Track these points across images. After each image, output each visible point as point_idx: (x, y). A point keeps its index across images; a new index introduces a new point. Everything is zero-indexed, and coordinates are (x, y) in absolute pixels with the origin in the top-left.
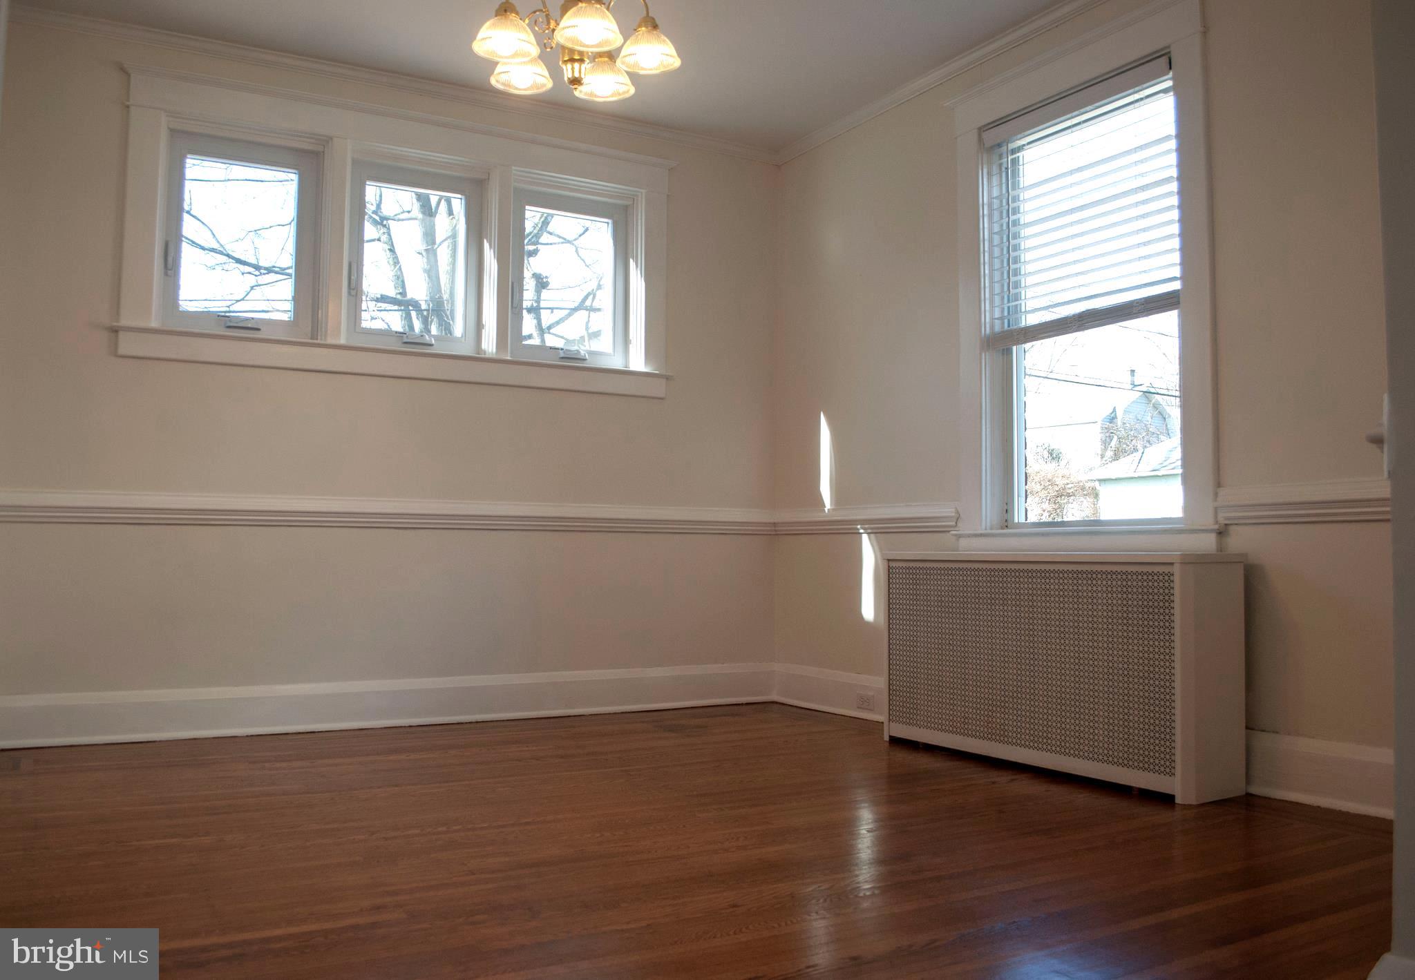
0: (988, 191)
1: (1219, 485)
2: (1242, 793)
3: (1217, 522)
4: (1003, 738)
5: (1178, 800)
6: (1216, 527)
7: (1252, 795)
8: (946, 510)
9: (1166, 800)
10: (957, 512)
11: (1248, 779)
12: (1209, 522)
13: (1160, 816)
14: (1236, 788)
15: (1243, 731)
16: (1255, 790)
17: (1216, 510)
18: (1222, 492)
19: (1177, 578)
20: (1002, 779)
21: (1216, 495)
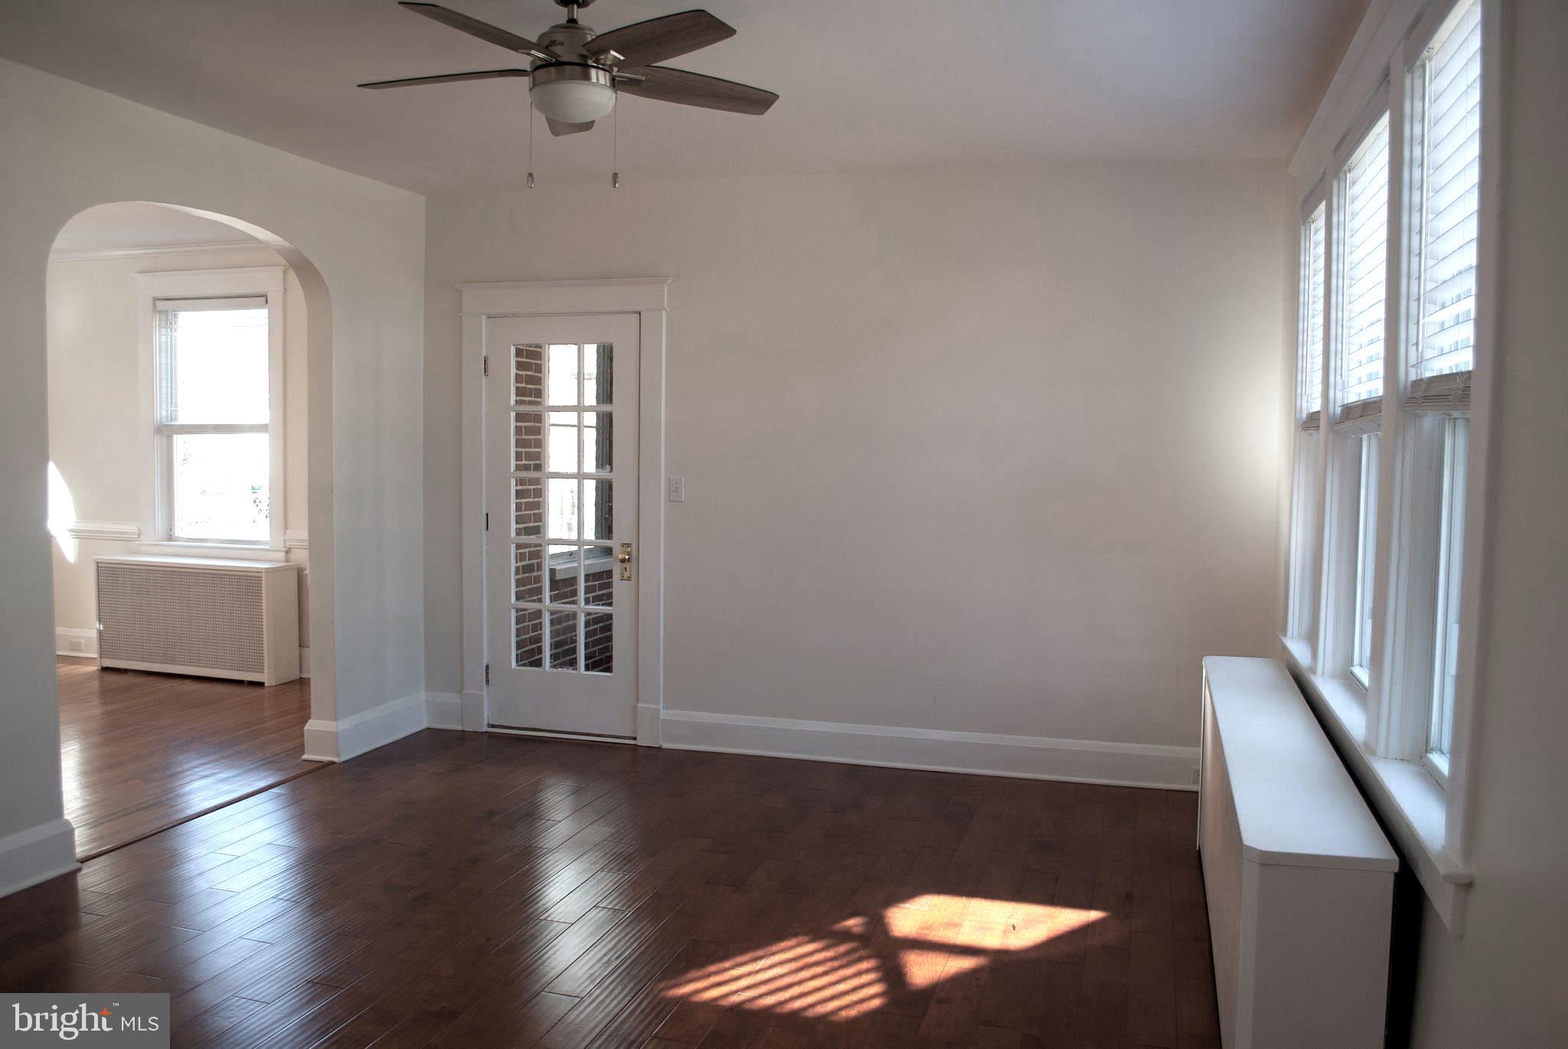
0: (159, 338)
1: (286, 528)
2: (298, 677)
3: (285, 547)
4: (173, 662)
5: (266, 685)
6: (284, 549)
7: (304, 678)
8: (131, 528)
9: (261, 684)
10: (139, 530)
11: (301, 672)
12: (281, 546)
13: (256, 692)
14: (295, 676)
15: (298, 647)
16: (304, 676)
17: (285, 541)
18: (288, 531)
19: (263, 579)
20: (176, 684)
21: (285, 534)
